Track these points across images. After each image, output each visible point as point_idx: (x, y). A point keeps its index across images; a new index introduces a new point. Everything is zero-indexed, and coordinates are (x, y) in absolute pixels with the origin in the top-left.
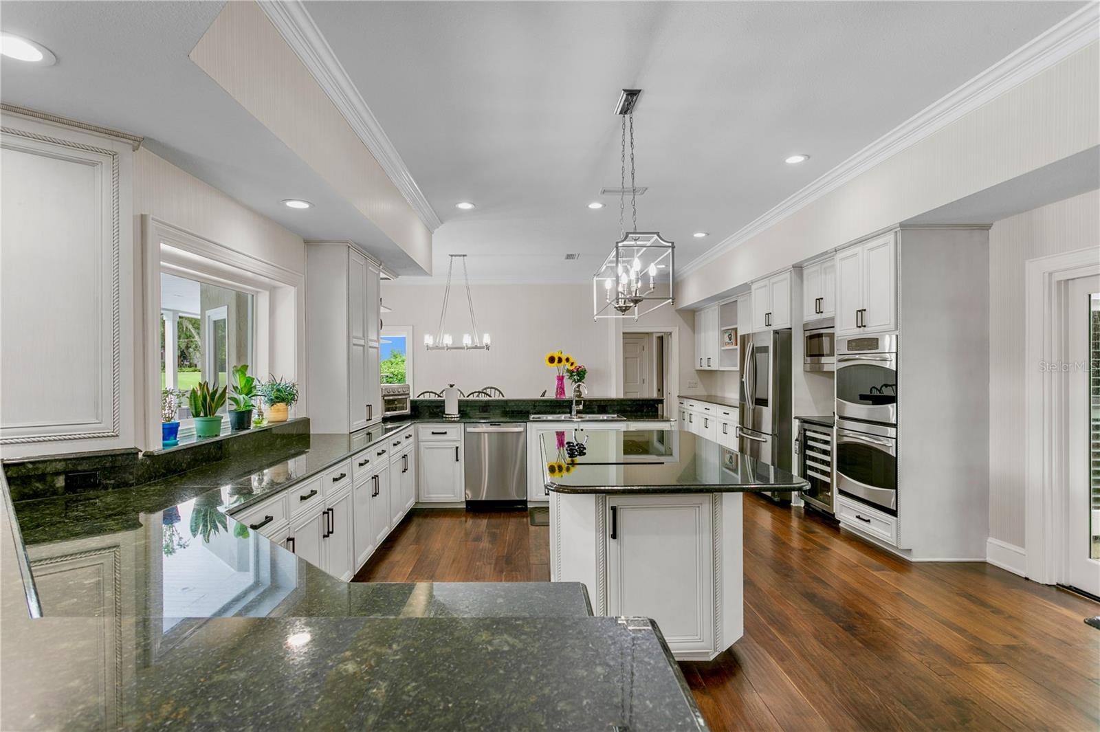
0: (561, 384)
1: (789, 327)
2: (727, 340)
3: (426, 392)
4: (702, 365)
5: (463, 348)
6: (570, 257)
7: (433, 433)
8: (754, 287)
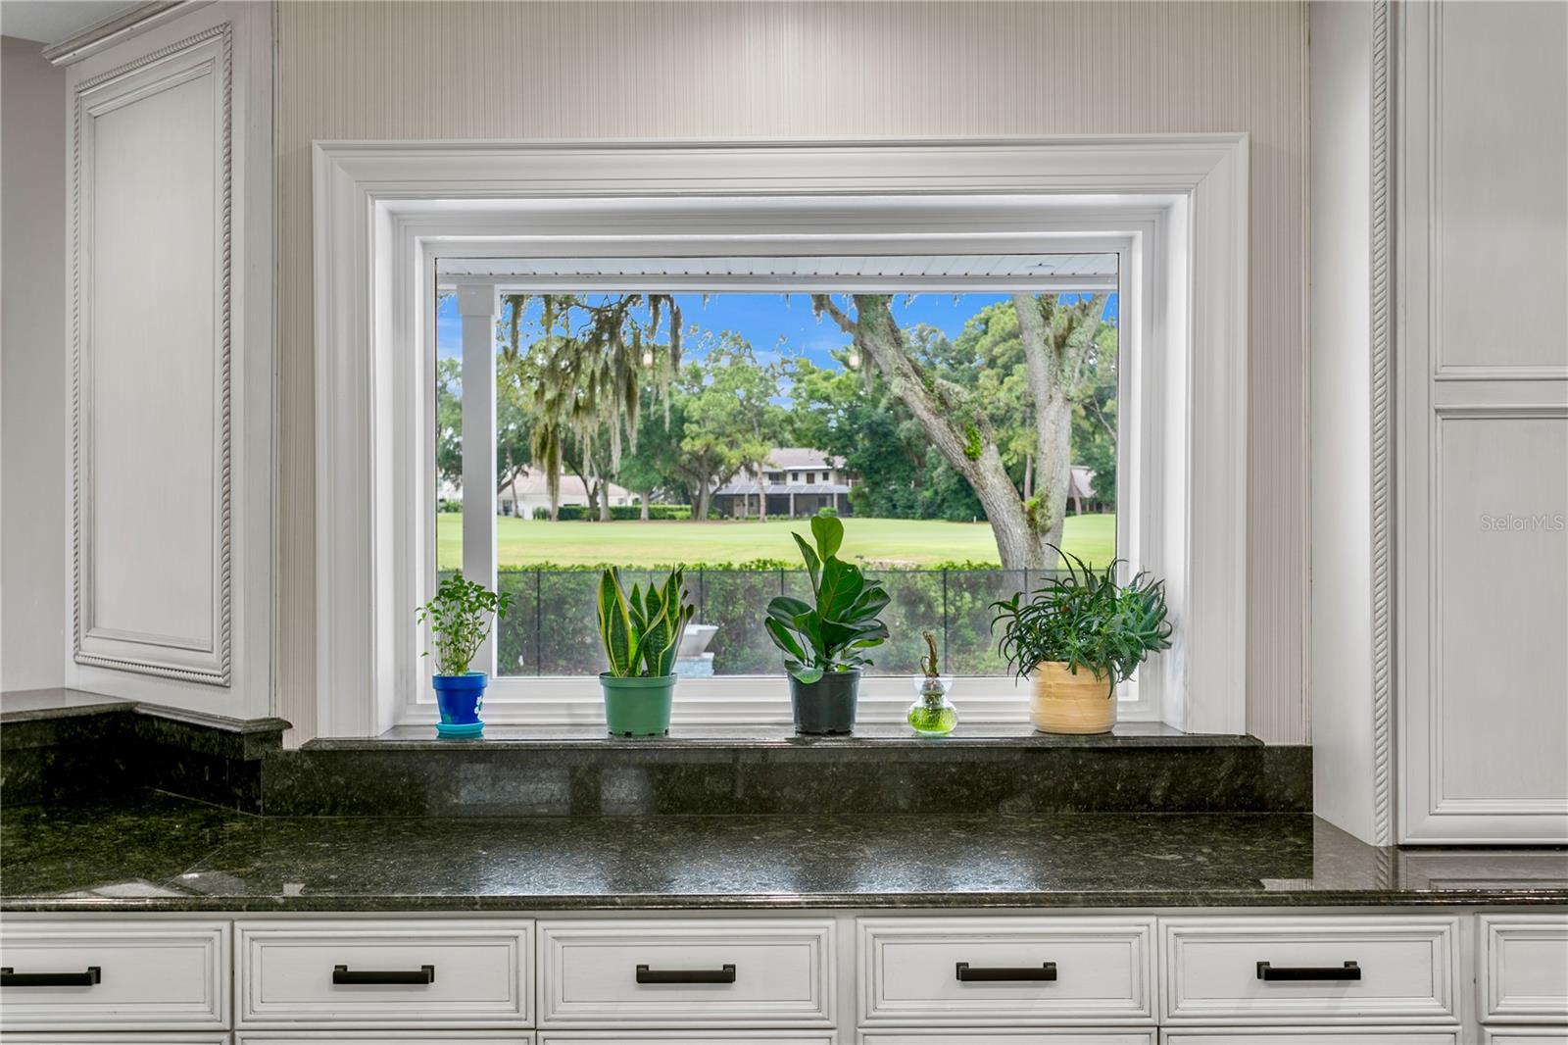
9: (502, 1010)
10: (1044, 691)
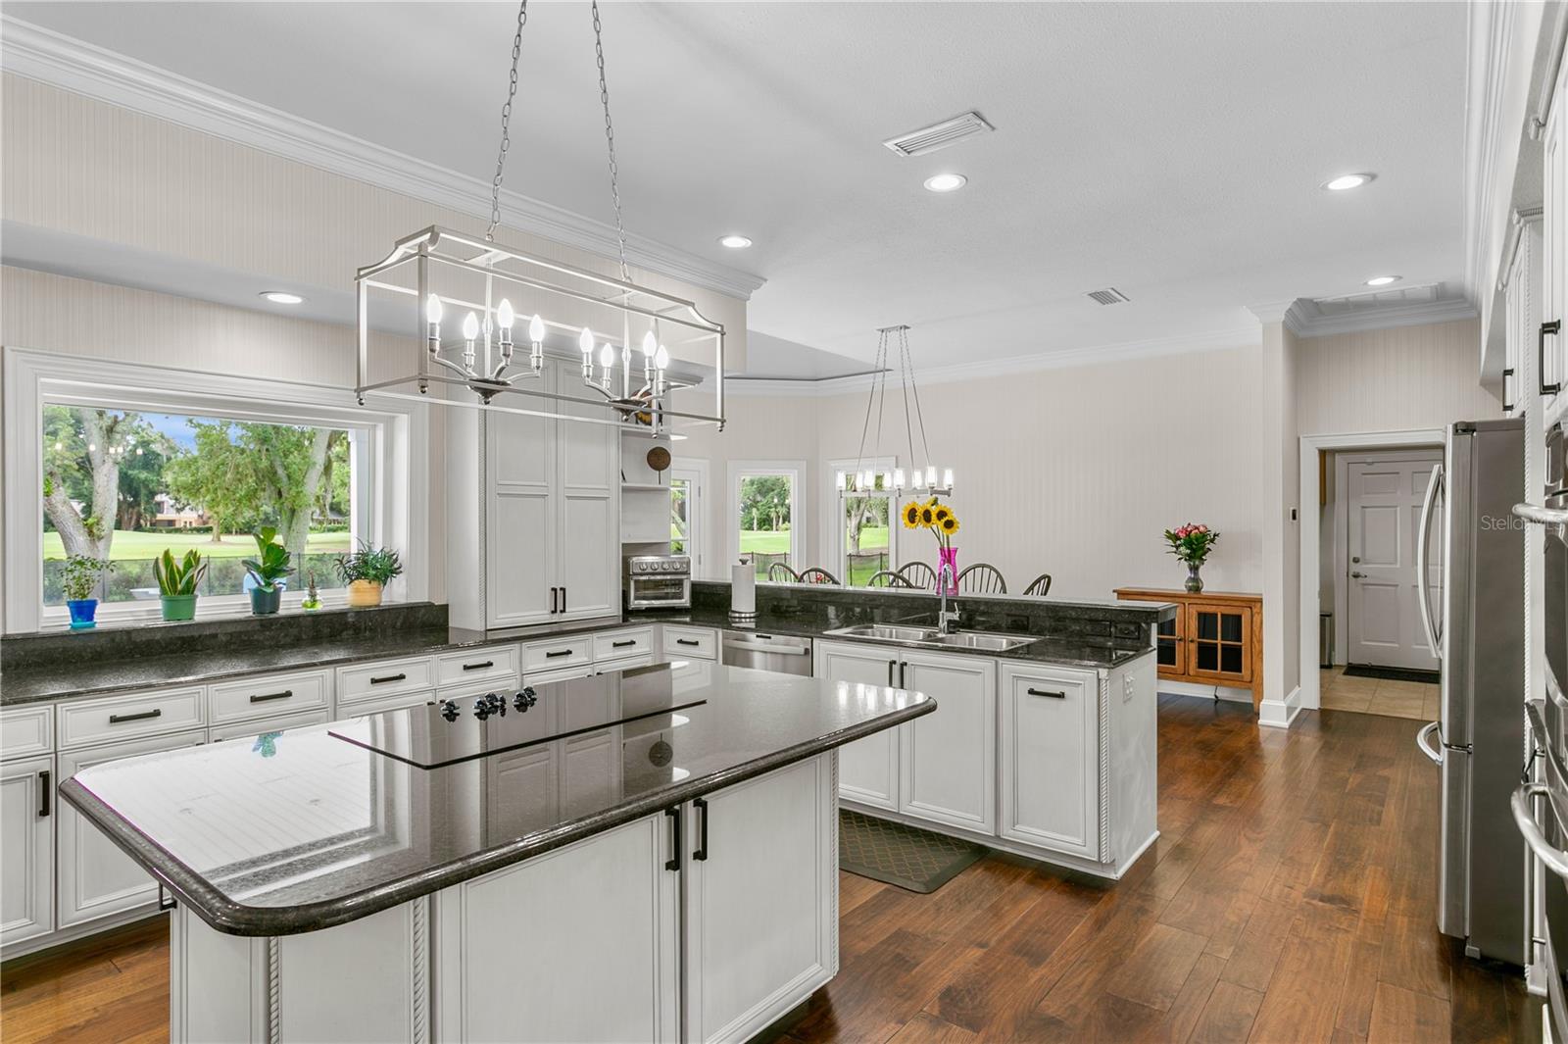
3: (811, 570)
6: (1102, 297)
7: (681, 643)
9: (193, 722)
10: (357, 591)
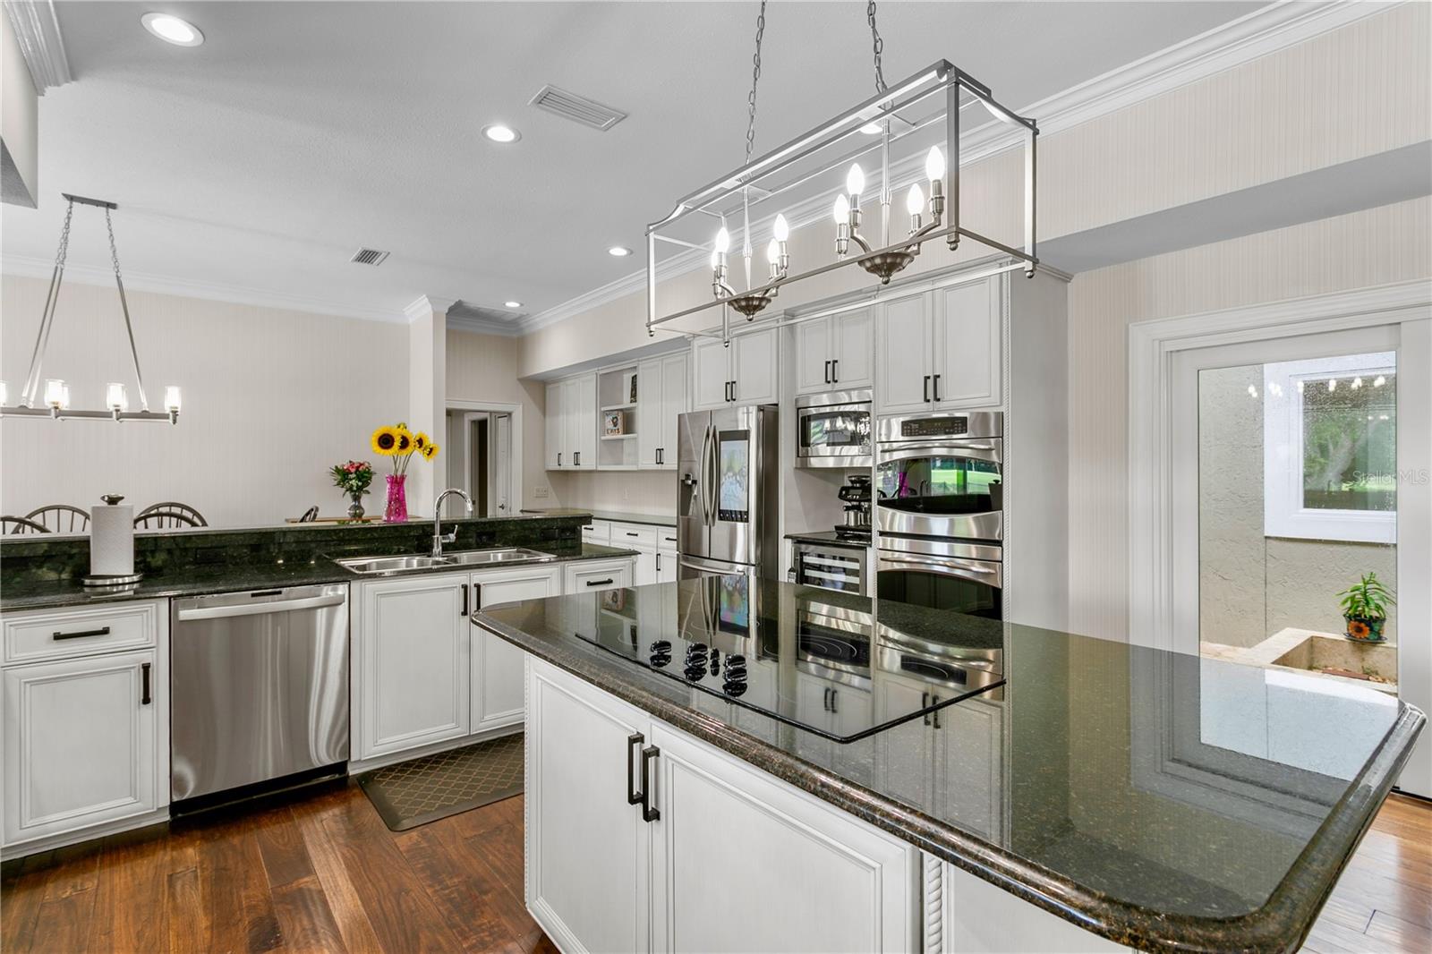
0: (399, 491)
1: (775, 402)
2: (610, 426)
4: (561, 463)
5: (107, 415)
6: (367, 256)
7: (58, 637)
8: (697, 343)
